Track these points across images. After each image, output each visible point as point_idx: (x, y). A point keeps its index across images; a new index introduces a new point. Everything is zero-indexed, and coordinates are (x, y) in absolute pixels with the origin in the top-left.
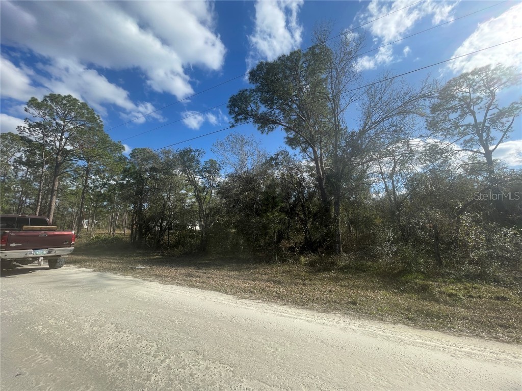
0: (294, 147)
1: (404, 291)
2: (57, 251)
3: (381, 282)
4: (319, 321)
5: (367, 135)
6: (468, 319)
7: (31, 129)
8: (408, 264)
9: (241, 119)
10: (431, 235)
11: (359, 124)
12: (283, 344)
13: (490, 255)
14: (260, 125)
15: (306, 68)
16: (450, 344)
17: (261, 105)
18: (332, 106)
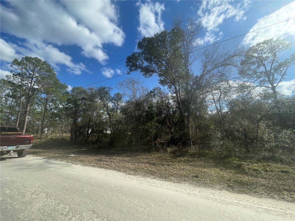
0: (164, 85)
1: (227, 168)
2: (22, 147)
3: (213, 163)
4: (174, 189)
5: (205, 78)
6: (265, 186)
7: (15, 77)
8: (230, 151)
9: (133, 69)
10: (242, 135)
11: (200, 72)
12: (150, 205)
13: (277, 146)
14: (144, 73)
15: (170, 41)
16: (255, 203)
17: (145, 62)
18: (185, 62)
